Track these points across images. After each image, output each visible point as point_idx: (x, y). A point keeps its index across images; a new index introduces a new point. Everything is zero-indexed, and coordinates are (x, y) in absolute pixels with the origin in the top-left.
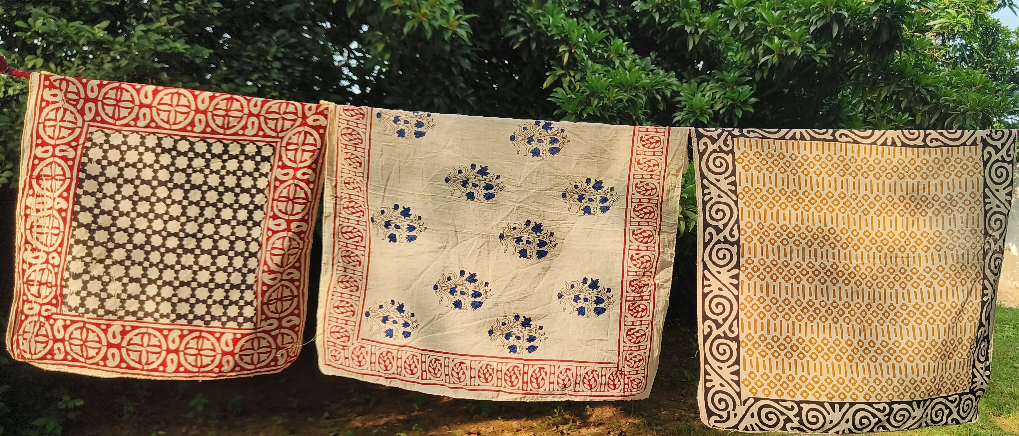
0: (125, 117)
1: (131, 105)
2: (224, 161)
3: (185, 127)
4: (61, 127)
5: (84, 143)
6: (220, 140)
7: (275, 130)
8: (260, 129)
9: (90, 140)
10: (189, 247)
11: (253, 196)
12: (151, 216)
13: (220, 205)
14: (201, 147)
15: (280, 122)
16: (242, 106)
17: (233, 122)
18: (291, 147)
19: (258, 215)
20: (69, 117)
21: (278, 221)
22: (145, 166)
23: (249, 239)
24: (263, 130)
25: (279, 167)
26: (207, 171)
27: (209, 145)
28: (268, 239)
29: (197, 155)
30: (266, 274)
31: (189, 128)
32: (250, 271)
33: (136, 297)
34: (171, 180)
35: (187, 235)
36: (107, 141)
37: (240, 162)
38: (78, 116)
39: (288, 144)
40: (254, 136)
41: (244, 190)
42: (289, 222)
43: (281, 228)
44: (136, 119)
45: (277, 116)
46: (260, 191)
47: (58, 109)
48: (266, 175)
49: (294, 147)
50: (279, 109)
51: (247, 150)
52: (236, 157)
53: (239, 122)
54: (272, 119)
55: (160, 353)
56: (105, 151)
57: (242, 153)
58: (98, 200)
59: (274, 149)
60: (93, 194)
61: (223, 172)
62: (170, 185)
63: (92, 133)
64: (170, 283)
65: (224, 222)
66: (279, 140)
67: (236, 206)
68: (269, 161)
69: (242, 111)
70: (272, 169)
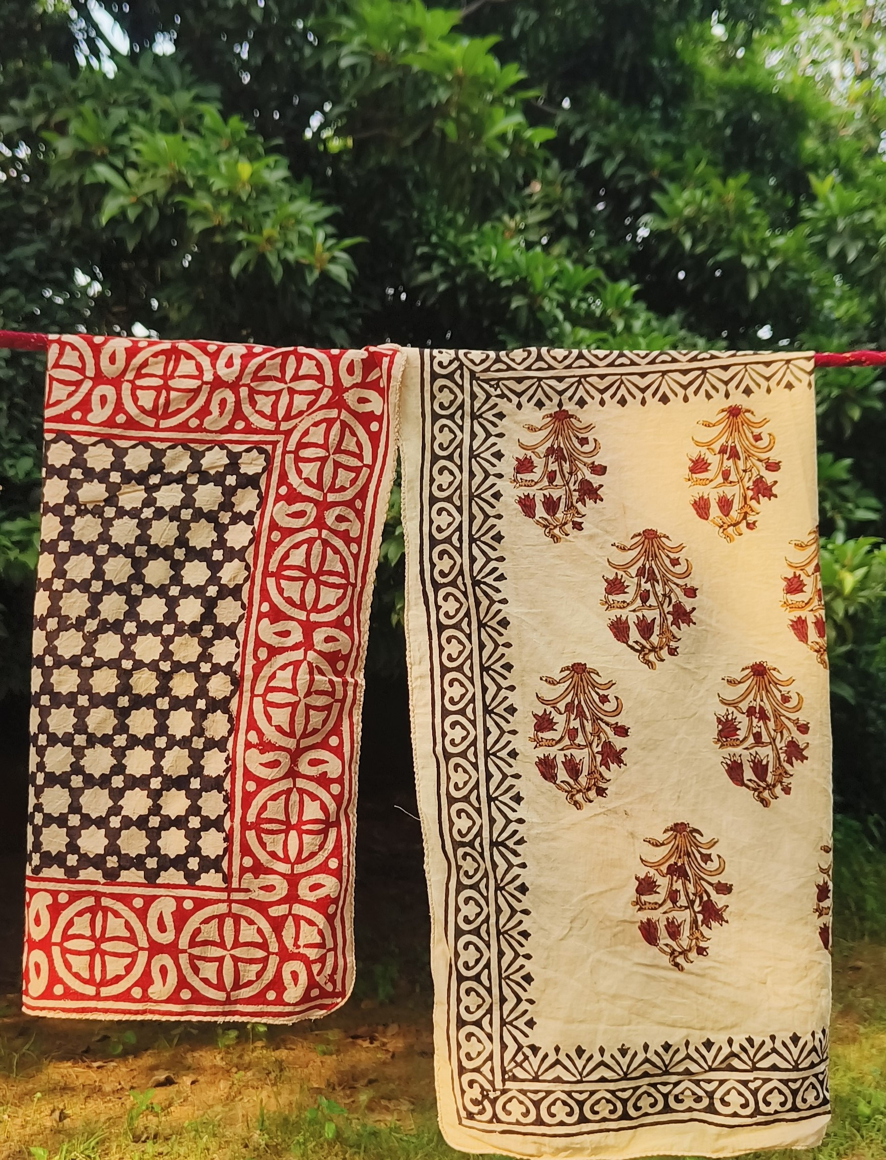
2: (151, 489)
3: (69, 413)
6: (145, 442)
7: (273, 417)
8: (238, 414)
10: (65, 690)
13: (136, 589)
14: (99, 458)
15: (284, 399)
17: (178, 401)
18: (307, 453)
19: (227, 612)
21: (281, 625)
24: (244, 418)
25: (278, 498)
26: (110, 512)
27: (120, 454)
28: (257, 670)
29: (90, 475)
30: (253, 752)
32: (211, 744)
37: (189, 490)
39: (302, 446)
40: (223, 431)
41: (194, 554)
42: (309, 628)
43: (289, 642)
45: (277, 386)
48: (248, 518)
49: (318, 453)
50: (283, 369)
51: (205, 463)
53: (190, 403)
54: (267, 394)
57: (195, 468)
59: (269, 460)
61: (148, 513)
65: (145, 628)
66: (281, 438)
67: (174, 591)
68: (256, 486)
69: (200, 377)
70: (262, 504)
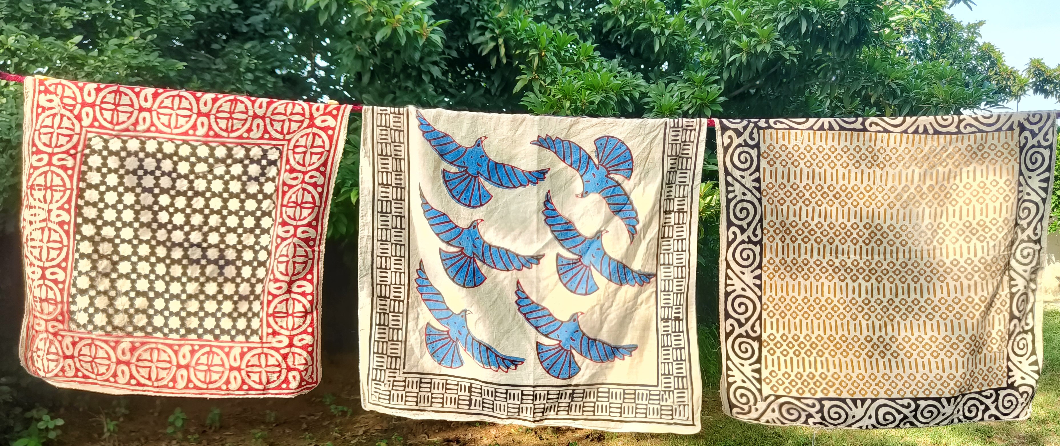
0: (124, 122)
1: (130, 109)
2: (228, 166)
3: (187, 131)
4: (58, 134)
5: (83, 150)
6: (223, 144)
7: (282, 133)
8: (266, 131)
9: (89, 146)
10: (195, 257)
11: (259, 202)
12: (155, 226)
13: (225, 212)
14: (203, 151)
15: (287, 124)
16: (246, 107)
17: (237, 124)
18: (298, 150)
19: (266, 222)
20: (66, 123)
21: (287, 228)
22: (146, 173)
23: (257, 248)
24: (269, 133)
25: (286, 171)
26: (210, 177)
27: (213, 150)
29: (199, 160)
30: (272, 283)
31: (191, 132)
32: (259, 281)
33: (144, 312)
34: (173, 187)
35: (192, 245)
36: (106, 148)
37: (245, 167)
38: (76, 122)
39: (295, 147)
40: (259, 139)
41: (249, 196)
42: (296, 228)
43: (289, 235)
44: (136, 123)
45: (283, 118)
46: (266, 197)
47: (54, 115)
48: (273, 180)
49: (303, 149)
50: (286, 110)
51: (252, 153)
52: (241, 161)
53: (243, 125)
54: (279, 121)
55: (170, 368)
56: (105, 158)
57: (247, 156)
58: (101, 211)
59: (281, 153)
60: (95, 205)
61: (227, 177)
62: (173, 192)
63: (90, 139)
64: (178, 297)
65: (230, 230)
66: (286, 143)
67: (242, 213)
68: (276, 165)
69: (246, 113)
70: (279, 174)
